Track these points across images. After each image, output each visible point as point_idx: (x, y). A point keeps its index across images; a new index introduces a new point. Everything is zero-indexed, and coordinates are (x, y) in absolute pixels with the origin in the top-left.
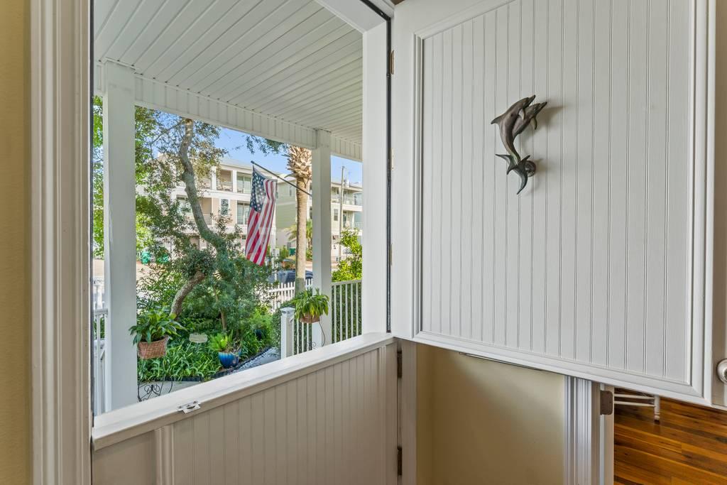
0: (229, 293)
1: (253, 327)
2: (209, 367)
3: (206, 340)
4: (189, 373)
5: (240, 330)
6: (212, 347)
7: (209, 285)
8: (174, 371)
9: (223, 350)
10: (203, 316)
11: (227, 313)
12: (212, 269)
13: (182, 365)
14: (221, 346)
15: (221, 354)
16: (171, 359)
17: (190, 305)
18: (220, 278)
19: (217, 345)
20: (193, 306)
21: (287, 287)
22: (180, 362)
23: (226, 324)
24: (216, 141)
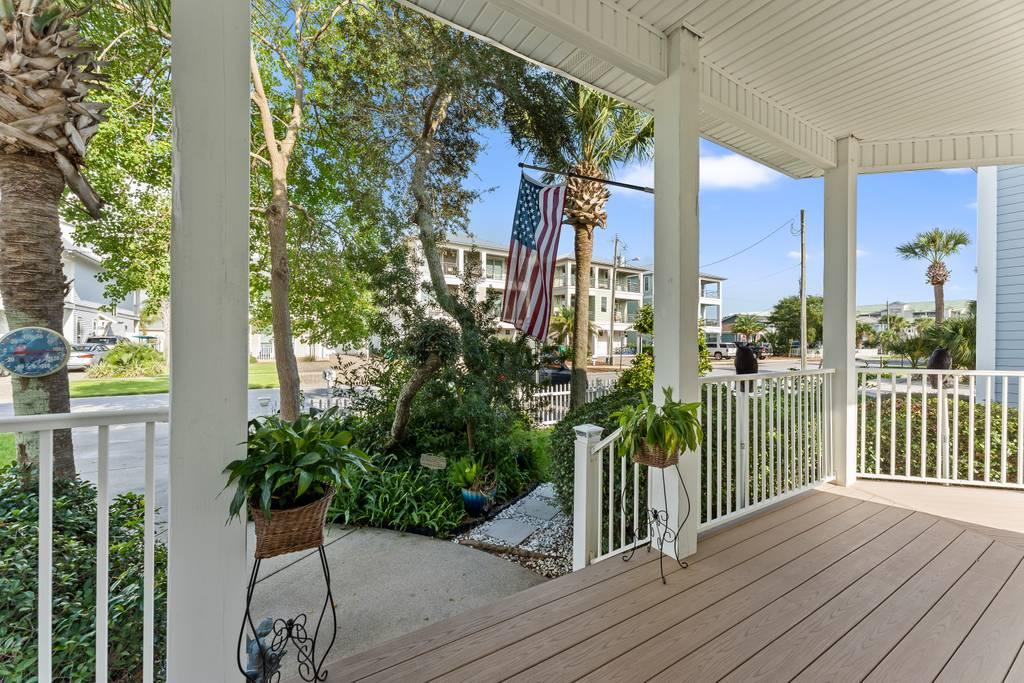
0: (478, 393)
1: (514, 449)
2: (446, 514)
3: (443, 465)
4: (417, 520)
5: (493, 453)
6: (453, 479)
7: (449, 378)
8: (395, 514)
9: (468, 486)
10: (441, 427)
11: (475, 423)
12: (454, 350)
13: (406, 507)
14: (465, 478)
15: (466, 493)
16: (392, 493)
17: (422, 410)
18: (465, 371)
19: (461, 477)
20: (426, 411)
21: (554, 390)
22: (404, 501)
23: (474, 441)
24: (463, 182)
